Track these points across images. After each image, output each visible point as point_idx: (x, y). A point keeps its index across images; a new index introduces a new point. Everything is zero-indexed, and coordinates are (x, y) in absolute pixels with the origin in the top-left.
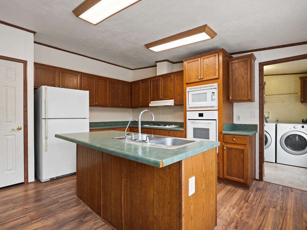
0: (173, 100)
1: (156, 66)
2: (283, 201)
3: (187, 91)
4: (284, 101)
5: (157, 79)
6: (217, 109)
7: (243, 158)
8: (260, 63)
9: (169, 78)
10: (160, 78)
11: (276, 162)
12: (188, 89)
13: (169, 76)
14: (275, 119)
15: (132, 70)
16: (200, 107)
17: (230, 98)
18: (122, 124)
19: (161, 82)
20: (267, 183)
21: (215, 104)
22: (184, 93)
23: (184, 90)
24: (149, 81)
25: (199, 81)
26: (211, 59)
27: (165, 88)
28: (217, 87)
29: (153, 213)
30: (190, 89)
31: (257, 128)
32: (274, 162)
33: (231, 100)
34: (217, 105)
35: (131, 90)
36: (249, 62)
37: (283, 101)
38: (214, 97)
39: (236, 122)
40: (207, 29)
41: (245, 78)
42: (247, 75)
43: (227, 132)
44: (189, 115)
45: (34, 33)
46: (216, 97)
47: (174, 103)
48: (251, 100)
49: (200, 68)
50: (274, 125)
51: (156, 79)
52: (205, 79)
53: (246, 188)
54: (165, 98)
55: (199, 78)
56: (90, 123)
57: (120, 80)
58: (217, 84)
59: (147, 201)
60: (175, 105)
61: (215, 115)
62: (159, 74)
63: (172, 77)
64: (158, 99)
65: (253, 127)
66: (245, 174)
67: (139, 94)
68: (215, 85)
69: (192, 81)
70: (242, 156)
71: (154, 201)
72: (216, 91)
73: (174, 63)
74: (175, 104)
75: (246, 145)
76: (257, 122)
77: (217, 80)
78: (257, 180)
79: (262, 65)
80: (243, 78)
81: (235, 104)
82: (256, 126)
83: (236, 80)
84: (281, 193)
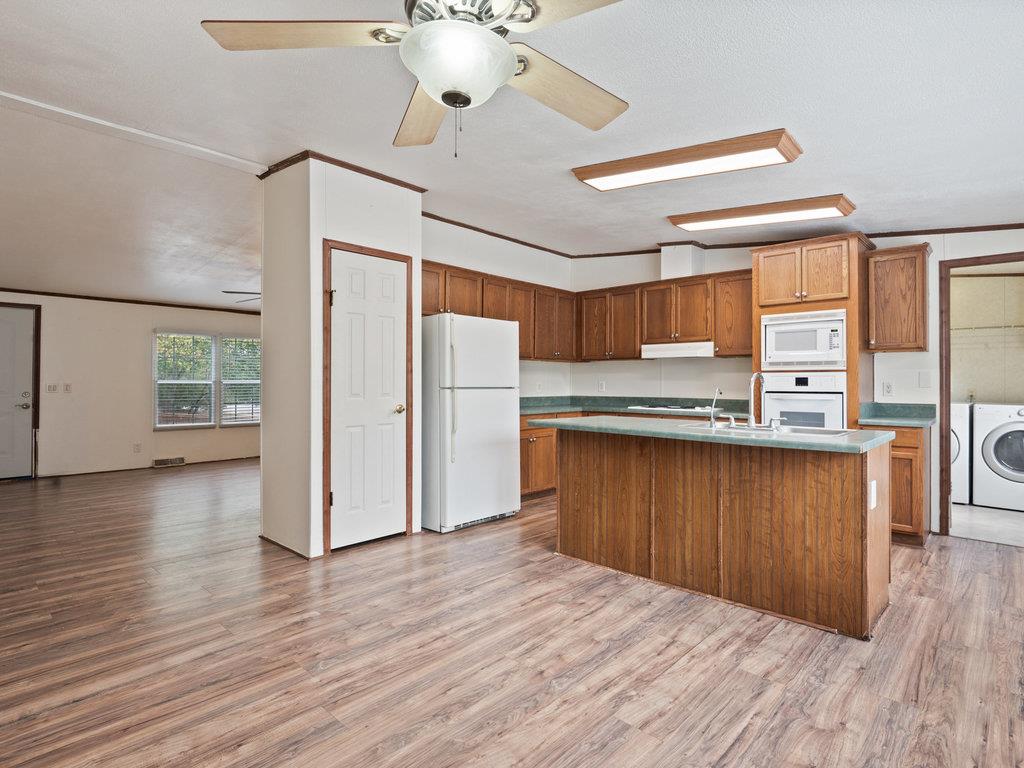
0: (712, 344)
1: (659, 251)
2: (1004, 566)
3: (763, 324)
4: (990, 346)
5: (662, 287)
6: (845, 368)
7: (909, 477)
8: (941, 263)
9: (701, 287)
10: (673, 287)
11: (971, 502)
12: (765, 319)
13: (700, 282)
14: (966, 394)
15: (572, 257)
16: (813, 363)
17: (873, 342)
18: (549, 403)
19: (676, 298)
20: (958, 540)
21: (839, 355)
22: (754, 330)
23: (755, 322)
24: (638, 292)
25: (798, 300)
26: (828, 253)
27: (687, 311)
28: (844, 318)
29: (804, 541)
30: (771, 320)
31: (935, 413)
32: (968, 502)
33: (873, 347)
34: (845, 359)
35: (579, 313)
36: (919, 262)
37: (986, 345)
38: (836, 341)
39: (880, 398)
40: (841, 201)
41: (908, 297)
42: (915, 290)
43: (869, 420)
44: (770, 382)
45: (422, 190)
46: (841, 340)
47: (716, 352)
48: (922, 348)
49: (798, 272)
50: (967, 407)
51: (658, 290)
52: (812, 297)
53: (917, 545)
54: (687, 337)
55: (798, 294)
56: (522, 399)
57: (554, 289)
58: (844, 310)
59: (788, 525)
60: (717, 355)
61: (840, 382)
62: (666, 274)
63: (709, 286)
64: (665, 340)
65: (926, 411)
66: (915, 513)
67: (605, 324)
68: (841, 313)
69: (777, 301)
70: (907, 473)
71: (804, 523)
72: (842, 328)
73: (706, 247)
74: (719, 353)
75: (917, 448)
76: (934, 398)
77: (843, 302)
78: (935, 534)
79: (945, 267)
80: (904, 297)
81: (878, 356)
82: (932, 407)
83: (887, 302)
84: (995, 554)
